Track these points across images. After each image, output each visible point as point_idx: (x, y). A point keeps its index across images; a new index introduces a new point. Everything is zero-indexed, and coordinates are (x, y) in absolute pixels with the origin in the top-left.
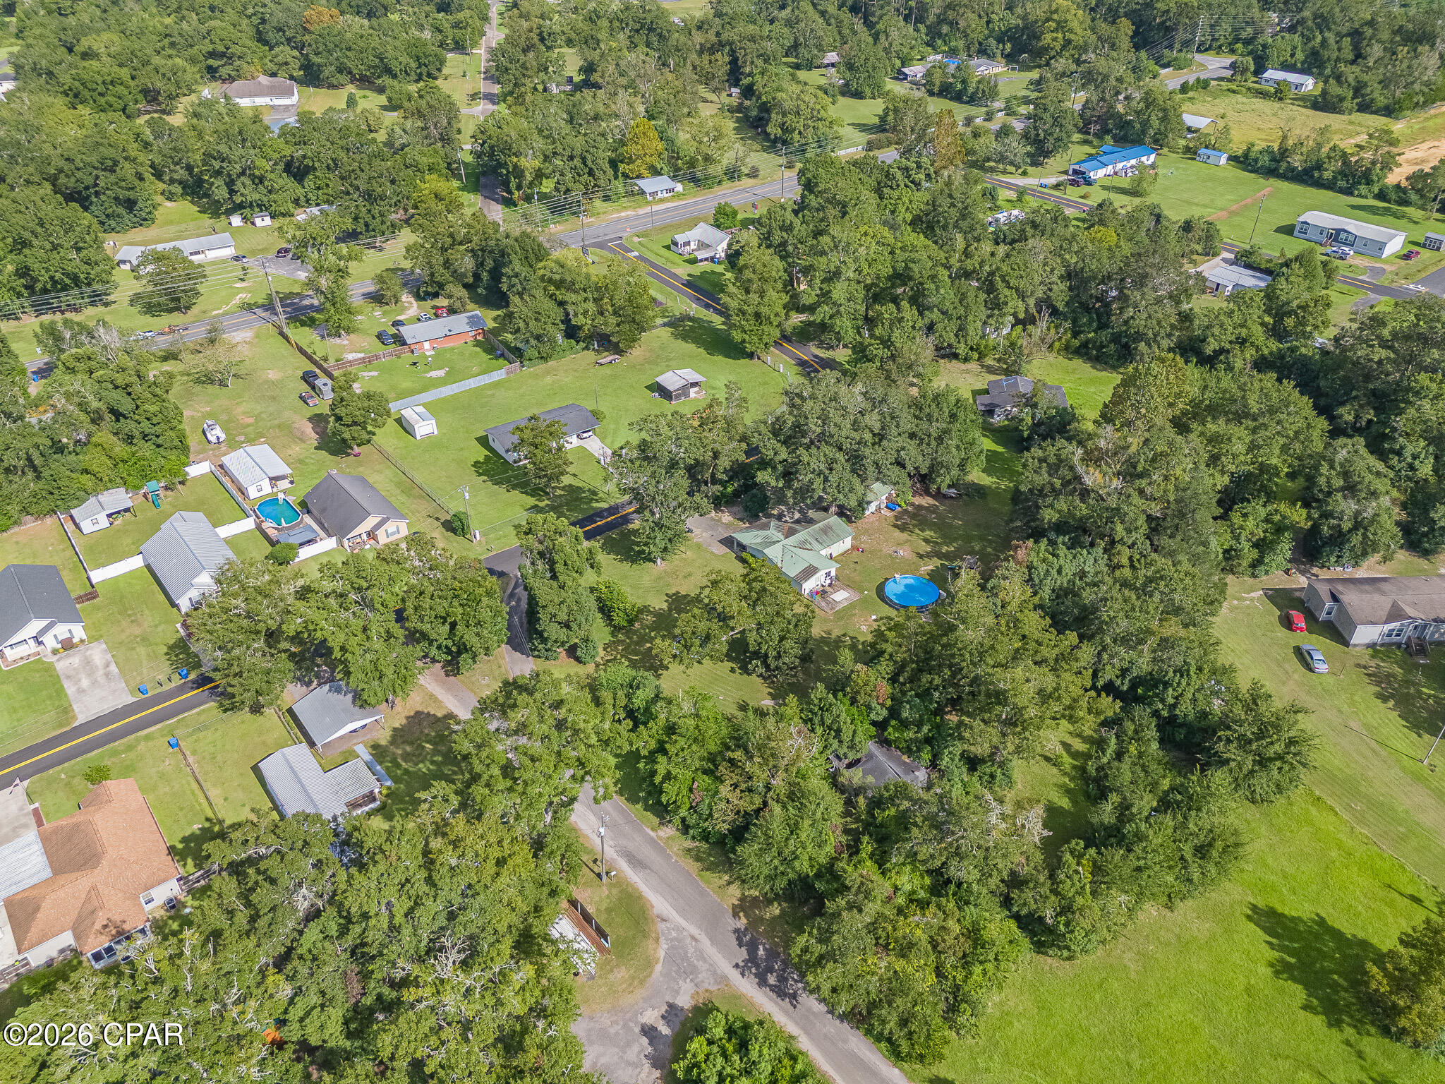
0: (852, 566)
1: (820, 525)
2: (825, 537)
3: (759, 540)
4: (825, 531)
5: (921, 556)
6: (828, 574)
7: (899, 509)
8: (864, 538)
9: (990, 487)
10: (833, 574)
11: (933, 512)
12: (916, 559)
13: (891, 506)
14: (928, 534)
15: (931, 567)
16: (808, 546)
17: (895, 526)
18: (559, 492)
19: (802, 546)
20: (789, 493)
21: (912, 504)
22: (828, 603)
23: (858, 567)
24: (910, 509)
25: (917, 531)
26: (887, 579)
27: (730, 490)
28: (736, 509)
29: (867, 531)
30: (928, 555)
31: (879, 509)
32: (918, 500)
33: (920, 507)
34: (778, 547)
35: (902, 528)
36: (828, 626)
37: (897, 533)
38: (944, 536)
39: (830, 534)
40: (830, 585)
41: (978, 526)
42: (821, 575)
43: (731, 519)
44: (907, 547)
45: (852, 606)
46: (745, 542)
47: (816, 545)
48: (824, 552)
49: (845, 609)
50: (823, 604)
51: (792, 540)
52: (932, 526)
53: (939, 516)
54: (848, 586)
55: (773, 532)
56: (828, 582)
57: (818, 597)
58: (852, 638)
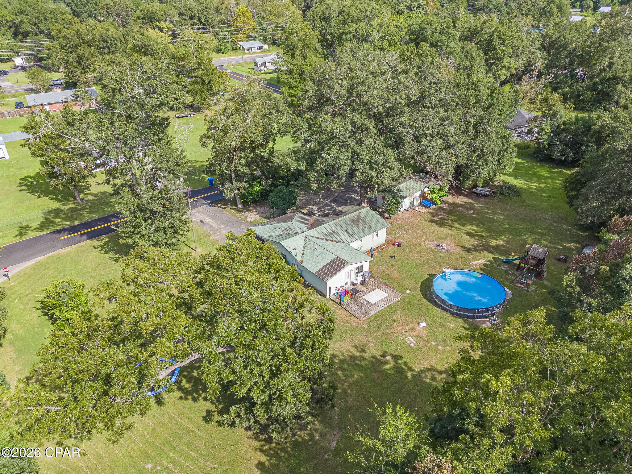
0: (388, 261)
1: (350, 216)
2: (355, 229)
3: (278, 233)
4: (355, 222)
5: (468, 250)
6: (360, 269)
7: (433, 206)
8: (400, 233)
9: (521, 188)
10: (366, 269)
11: (470, 209)
12: (463, 253)
13: (425, 202)
14: (469, 228)
15: (482, 261)
16: (336, 238)
17: (432, 221)
18: (90, 197)
19: (328, 237)
20: (312, 176)
21: (446, 202)
22: (360, 306)
23: (395, 262)
24: (445, 206)
25: (456, 225)
26: (432, 276)
27: (257, 188)
28: (264, 209)
29: (401, 226)
30: (476, 249)
31: (412, 206)
32: (451, 199)
33: (454, 205)
34: (300, 239)
35: (441, 223)
36: (360, 339)
37: (435, 228)
38: (489, 230)
39: (362, 225)
40: (362, 283)
41: (522, 220)
42: (350, 269)
43: (257, 217)
44: (449, 240)
45: (391, 310)
46: (262, 235)
47: (345, 237)
48: (355, 245)
49: (382, 314)
50: (354, 307)
51: (316, 231)
52: (472, 221)
53: (477, 212)
54: (385, 285)
55: (295, 223)
56: (360, 279)
57: (347, 298)
58: (396, 358)
